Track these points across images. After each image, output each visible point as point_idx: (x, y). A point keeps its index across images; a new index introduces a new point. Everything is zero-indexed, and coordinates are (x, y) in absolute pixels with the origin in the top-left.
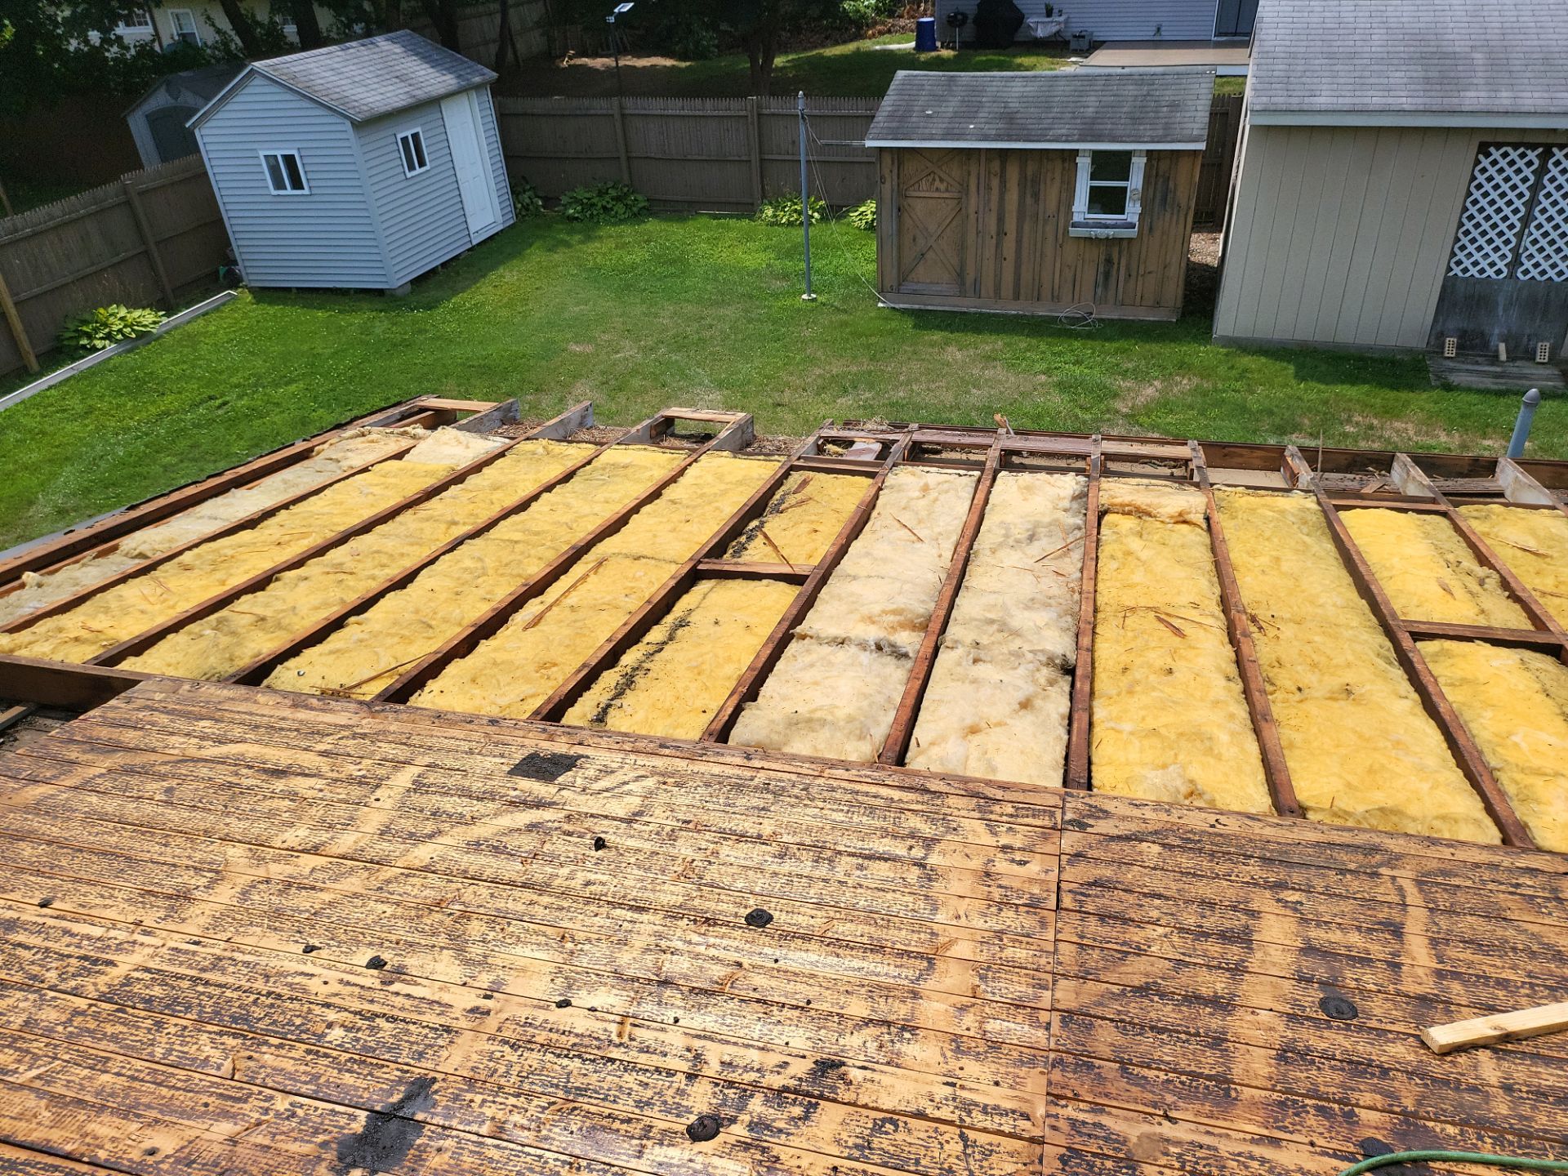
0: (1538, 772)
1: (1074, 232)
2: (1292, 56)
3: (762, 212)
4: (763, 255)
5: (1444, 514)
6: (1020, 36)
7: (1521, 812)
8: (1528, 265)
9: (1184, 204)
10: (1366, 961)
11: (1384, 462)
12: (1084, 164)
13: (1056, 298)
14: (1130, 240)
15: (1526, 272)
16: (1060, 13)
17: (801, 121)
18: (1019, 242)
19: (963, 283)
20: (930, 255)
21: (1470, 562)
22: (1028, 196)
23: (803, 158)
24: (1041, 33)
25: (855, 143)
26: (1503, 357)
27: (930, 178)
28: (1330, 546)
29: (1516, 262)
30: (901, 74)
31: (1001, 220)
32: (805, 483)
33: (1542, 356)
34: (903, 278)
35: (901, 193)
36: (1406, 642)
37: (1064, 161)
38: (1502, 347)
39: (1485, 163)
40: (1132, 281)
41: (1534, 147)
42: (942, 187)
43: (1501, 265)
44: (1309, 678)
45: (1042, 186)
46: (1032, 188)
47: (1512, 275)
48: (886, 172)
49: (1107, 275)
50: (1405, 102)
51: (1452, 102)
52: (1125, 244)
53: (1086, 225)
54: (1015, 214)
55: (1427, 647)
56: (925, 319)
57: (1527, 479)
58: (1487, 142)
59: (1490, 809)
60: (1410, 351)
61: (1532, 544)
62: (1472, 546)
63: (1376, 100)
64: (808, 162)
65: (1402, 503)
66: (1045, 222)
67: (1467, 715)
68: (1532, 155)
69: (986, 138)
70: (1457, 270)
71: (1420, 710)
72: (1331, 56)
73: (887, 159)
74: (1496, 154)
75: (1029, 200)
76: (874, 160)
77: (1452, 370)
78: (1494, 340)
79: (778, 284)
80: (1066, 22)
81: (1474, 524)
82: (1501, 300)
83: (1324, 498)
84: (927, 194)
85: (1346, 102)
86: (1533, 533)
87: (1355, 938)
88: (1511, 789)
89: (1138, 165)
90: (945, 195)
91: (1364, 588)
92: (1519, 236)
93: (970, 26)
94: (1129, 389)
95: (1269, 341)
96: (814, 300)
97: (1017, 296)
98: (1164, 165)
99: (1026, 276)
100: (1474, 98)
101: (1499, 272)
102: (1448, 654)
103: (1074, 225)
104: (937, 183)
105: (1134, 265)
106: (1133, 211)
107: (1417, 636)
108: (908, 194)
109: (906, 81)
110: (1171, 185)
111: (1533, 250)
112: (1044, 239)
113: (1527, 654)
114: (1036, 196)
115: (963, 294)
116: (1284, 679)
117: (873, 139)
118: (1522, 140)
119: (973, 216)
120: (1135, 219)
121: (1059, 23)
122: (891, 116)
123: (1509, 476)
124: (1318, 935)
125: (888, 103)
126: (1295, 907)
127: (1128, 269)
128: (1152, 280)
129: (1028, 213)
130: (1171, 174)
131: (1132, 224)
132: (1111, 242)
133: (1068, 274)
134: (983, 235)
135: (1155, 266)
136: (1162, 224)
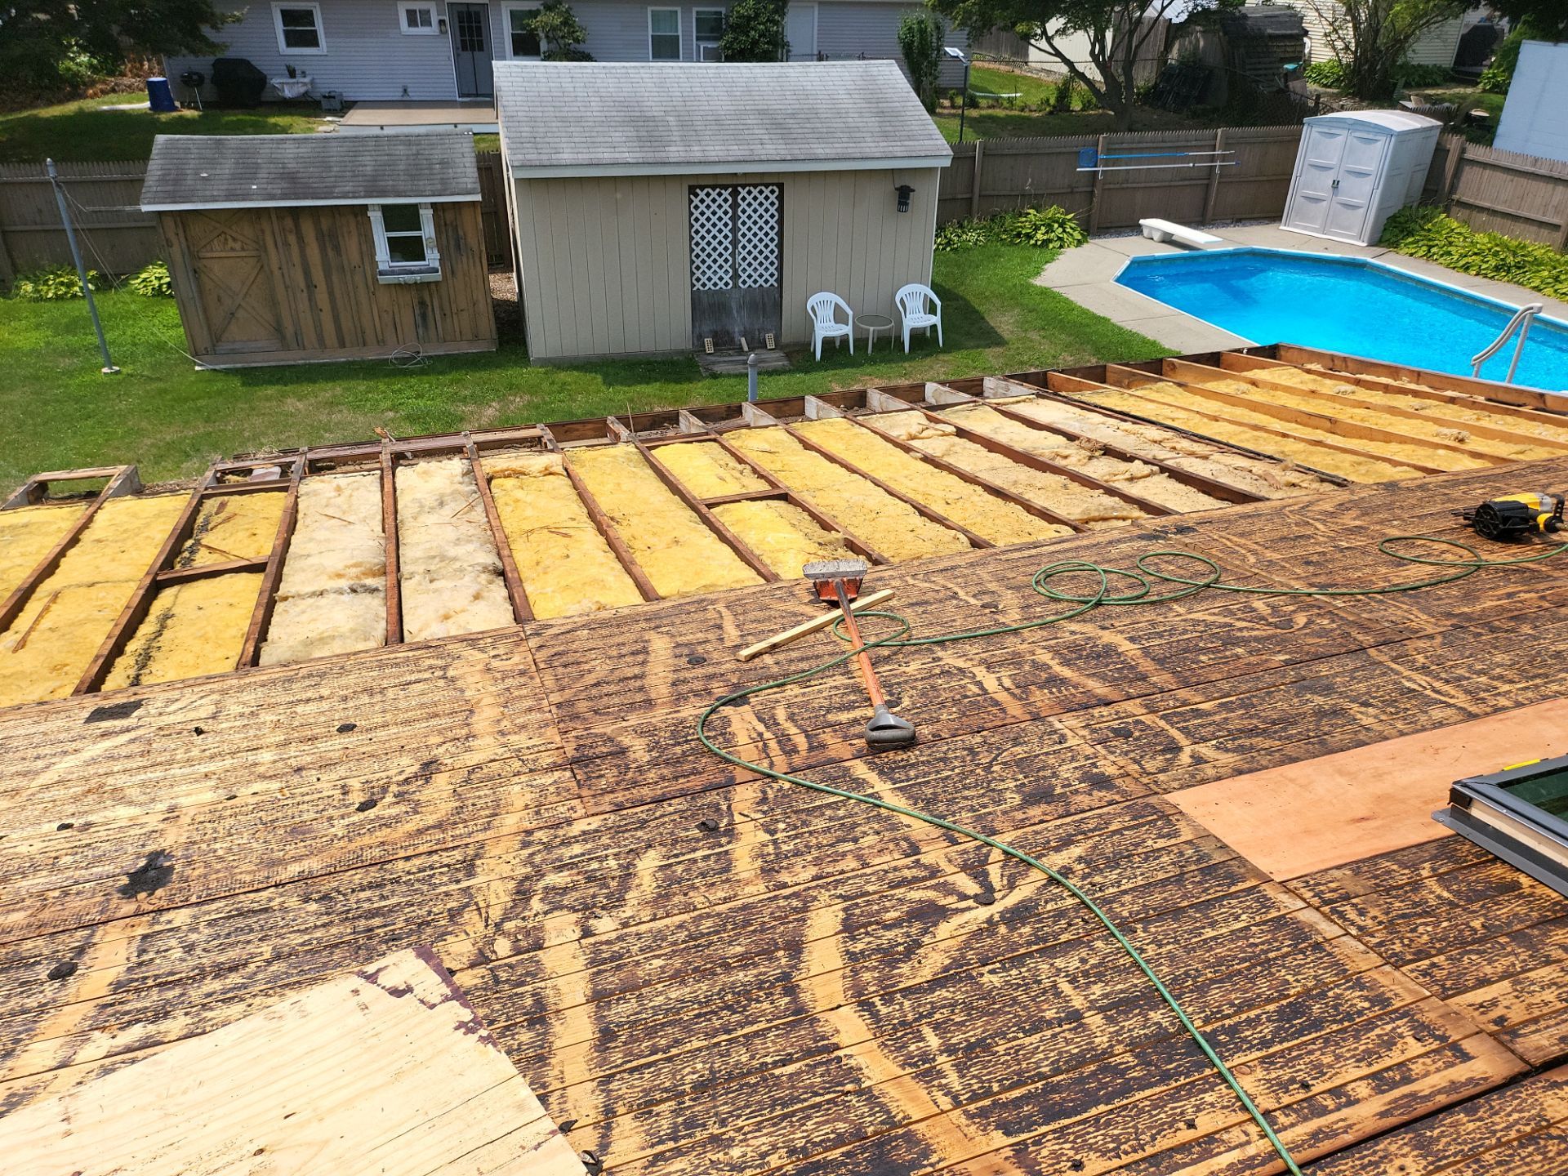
0: (779, 551)
1: (382, 279)
2: (533, 119)
3: (18, 288)
4: (36, 334)
5: (715, 440)
6: (267, 96)
7: (774, 569)
8: (744, 276)
9: (475, 248)
10: (707, 641)
11: (674, 419)
12: (376, 217)
13: (381, 342)
14: (437, 283)
15: (744, 282)
16: (304, 74)
17: (56, 189)
18: (331, 293)
19: (283, 338)
20: (241, 314)
21: (733, 463)
22: (329, 249)
23: (67, 226)
24: (288, 93)
25: (128, 208)
26: (746, 348)
27: (222, 238)
28: (650, 471)
29: (736, 276)
30: (160, 138)
31: (307, 274)
32: (223, 505)
33: (771, 345)
34: (216, 338)
35: (193, 255)
36: (704, 510)
37: (356, 216)
38: (743, 340)
39: (696, 201)
40: (449, 320)
41: (725, 187)
42: (238, 246)
43: (726, 278)
44: (652, 541)
45: (340, 239)
46: (330, 241)
47: (735, 285)
48: (171, 235)
49: (424, 316)
50: (628, 157)
51: (661, 156)
52: (433, 287)
53: (393, 273)
54: (320, 268)
55: (714, 510)
56: (252, 376)
57: (759, 412)
58: (695, 185)
59: (759, 573)
60: (682, 352)
61: (767, 447)
62: (733, 454)
63: (607, 156)
64: (75, 230)
65: (689, 439)
66: (352, 272)
67: (742, 536)
68: (726, 194)
69: (272, 197)
70: (698, 285)
71: (718, 541)
72: (563, 120)
73: (169, 223)
74: (702, 195)
75: (331, 254)
76: (154, 224)
77: (714, 363)
78: (736, 335)
79: (64, 363)
80: (312, 82)
81: (733, 442)
82: (734, 305)
83: (639, 444)
84: (223, 254)
85: (583, 157)
86: (766, 441)
87: (700, 635)
88: (768, 562)
89: (426, 215)
90: (243, 254)
91: (675, 489)
92: (733, 255)
93: (208, 85)
94: (472, 413)
95: (576, 358)
96: (117, 372)
97: (342, 345)
98: (449, 216)
99: (347, 324)
100: (675, 152)
101: (726, 284)
102: (728, 510)
103: (382, 273)
104: (231, 243)
105: (446, 306)
106: (432, 258)
107: (710, 506)
108: (201, 255)
109: (168, 146)
110: (461, 233)
111: (744, 265)
112: (356, 288)
113: (770, 502)
114: (337, 249)
115: (285, 347)
116: (637, 544)
117: (149, 203)
118: (717, 183)
119: (277, 273)
120: (437, 264)
121: (305, 84)
122: (163, 180)
123: (750, 412)
124: (679, 640)
125: (155, 166)
126: (667, 633)
127: (442, 309)
128: (466, 317)
129: (333, 265)
130: (458, 223)
131: (435, 269)
132: (420, 286)
133: (387, 318)
134: (293, 289)
135: (465, 304)
136: (461, 267)
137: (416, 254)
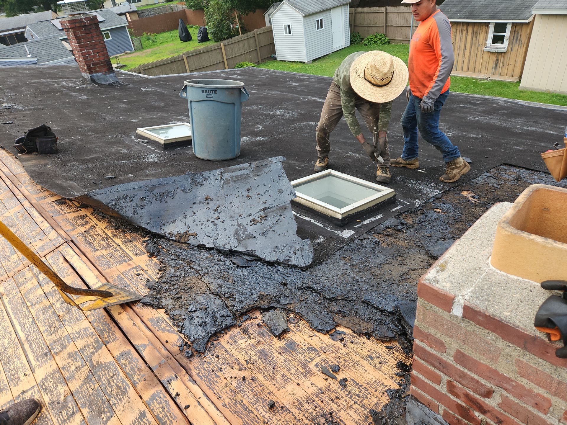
9: (523, 41)
13: (480, 72)
14: (504, 52)
18: (470, 53)
22: (474, 37)
31: (465, 45)
37: (486, 26)
40: (504, 67)
45: (478, 34)
46: (475, 34)
49: (496, 65)
52: (502, 54)
53: (491, 48)
54: (469, 43)
66: (478, 47)
75: (474, 39)
89: (509, 28)
97: (468, 71)
98: (517, 28)
99: (472, 64)
103: (486, 47)
105: (505, 62)
106: (506, 42)
110: (519, 35)
112: (477, 52)
114: (476, 37)
120: (506, 46)
127: (503, 63)
128: (511, 67)
129: (473, 43)
130: (520, 31)
131: (505, 48)
132: (498, 53)
133: (484, 64)
134: (459, 50)
135: (512, 62)
136: (515, 48)
137: (501, 42)
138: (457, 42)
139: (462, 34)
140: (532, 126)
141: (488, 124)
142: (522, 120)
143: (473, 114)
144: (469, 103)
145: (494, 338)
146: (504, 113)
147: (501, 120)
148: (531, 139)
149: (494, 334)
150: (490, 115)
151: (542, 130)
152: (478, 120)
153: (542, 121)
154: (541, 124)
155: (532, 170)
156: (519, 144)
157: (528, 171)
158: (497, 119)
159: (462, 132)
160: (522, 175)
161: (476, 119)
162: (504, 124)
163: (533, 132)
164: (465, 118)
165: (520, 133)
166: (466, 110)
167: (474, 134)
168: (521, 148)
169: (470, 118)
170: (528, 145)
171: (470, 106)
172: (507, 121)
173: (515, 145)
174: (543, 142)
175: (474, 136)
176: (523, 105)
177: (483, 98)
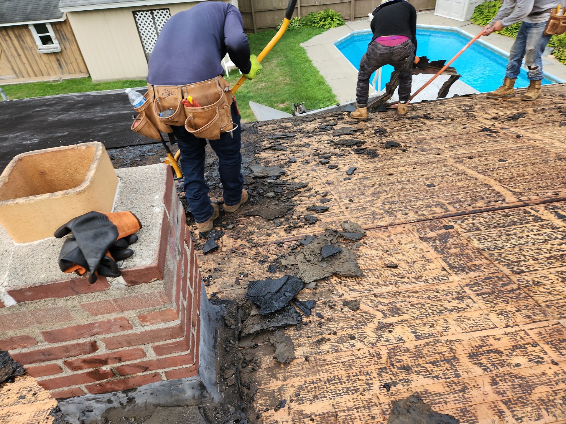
1: (40, 52)
9: (71, 39)
12: (32, 29)
13: (49, 74)
14: (60, 52)
18: (26, 57)
19: (16, 73)
22: (21, 41)
31: (16, 50)
37: (25, 28)
39: (138, 17)
40: (68, 65)
41: (148, 11)
45: (23, 37)
46: (19, 38)
49: (60, 65)
52: (60, 54)
53: (44, 49)
54: (20, 48)
58: (134, 11)
66: (31, 50)
68: (149, 13)
70: (148, 51)
74: (139, 14)
75: (22, 43)
89: (49, 27)
97: (36, 76)
98: (58, 27)
99: (35, 68)
103: (40, 50)
105: (66, 61)
106: (55, 41)
110: (63, 33)
112: (33, 55)
114: (23, 41)
115: (18, 77)
118: (143, 9)
119: (6, 51)
120: (58, 45)
127: (65, 62)
128: (75, 64)
129: (24, 47)
130: (61, 29)
131: (57, 48)
132: (55, 54)
133: (48, 66)
134: (12, 56)
135: (73, 60)
136: (67, 46)
137: (50, 42)
138: (5, 48)
139: (6, 40)
140: (109, 111)
141: (70, 120)
142: (98, 109)
143: (52, 114)
144: (44, 105)
145: (53, 302)
146: (81, 106)
147: (81, 114)
148: (112, 122)
149: (50, 298)
150: (69, 111)
151: (117, 112)
152: (59, 119)
153: (115, 104)
154: (115, 107)
155: (121, 147)
156: (103, 130)
157: (118, 150)
158: (77, 113)
159: (48, 134)
160: (115, 154)
161: (56, 119)
162: (84, 116)
163: (111, 116)
164: (47, 121)
165: (101, 120)
166: (44, 112)
167: (60, 133)
168: (106, 133)
169: (50, 119)
170: (111, 128)
171: (46, 108)
172: (86, 112)
173: (100, 131)
174: (121, 122)
175: (61, 134)
176: (95, 96)
177: (56, 98)
